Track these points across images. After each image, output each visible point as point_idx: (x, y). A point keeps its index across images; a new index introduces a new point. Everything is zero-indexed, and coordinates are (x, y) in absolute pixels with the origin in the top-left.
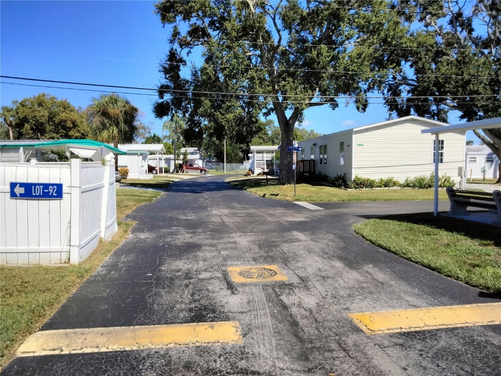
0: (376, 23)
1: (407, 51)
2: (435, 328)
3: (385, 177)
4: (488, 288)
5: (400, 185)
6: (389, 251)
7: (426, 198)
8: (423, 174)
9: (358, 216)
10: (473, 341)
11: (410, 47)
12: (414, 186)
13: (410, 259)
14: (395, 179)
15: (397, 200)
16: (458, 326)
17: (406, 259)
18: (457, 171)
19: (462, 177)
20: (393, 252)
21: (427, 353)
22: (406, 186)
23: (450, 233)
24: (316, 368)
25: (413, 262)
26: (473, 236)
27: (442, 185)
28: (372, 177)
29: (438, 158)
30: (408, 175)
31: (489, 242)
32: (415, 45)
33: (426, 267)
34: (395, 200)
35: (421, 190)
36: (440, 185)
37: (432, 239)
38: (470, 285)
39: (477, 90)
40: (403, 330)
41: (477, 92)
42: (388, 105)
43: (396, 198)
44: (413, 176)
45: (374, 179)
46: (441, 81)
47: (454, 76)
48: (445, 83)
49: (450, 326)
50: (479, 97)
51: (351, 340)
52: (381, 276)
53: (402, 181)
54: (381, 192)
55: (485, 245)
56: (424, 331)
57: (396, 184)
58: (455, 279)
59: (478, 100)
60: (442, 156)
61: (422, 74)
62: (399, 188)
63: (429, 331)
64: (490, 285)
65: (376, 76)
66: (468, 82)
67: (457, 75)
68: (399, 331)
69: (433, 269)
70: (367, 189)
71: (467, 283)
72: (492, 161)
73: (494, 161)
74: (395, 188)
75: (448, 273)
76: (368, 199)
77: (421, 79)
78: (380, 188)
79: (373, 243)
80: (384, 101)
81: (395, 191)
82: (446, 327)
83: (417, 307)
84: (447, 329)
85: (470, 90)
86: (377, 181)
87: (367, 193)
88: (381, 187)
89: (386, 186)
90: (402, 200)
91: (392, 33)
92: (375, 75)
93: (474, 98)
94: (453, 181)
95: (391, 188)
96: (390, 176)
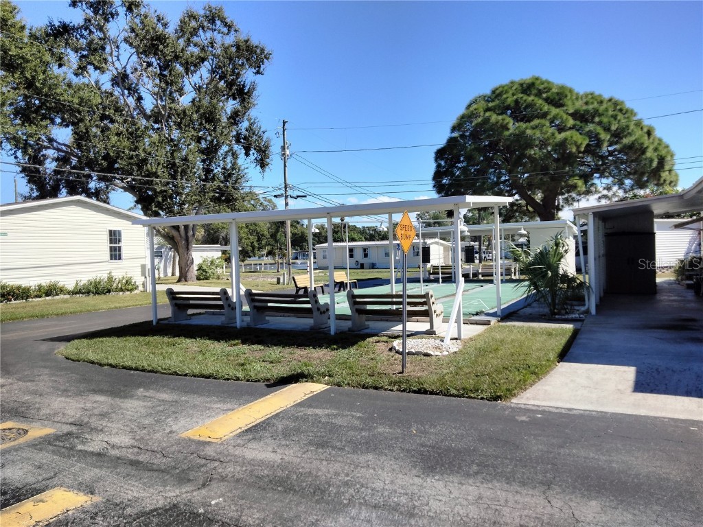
0: (17, 55)
1: (64, 106)
2: (263, 419)
3: (45, 282)
4: (268, 380)
5: (69, 293)
6: (144, 370)
7: (112, 306)
8: (99, 275)
9: (44, 340)
10: (298, 417)
11: (69, 102)
12: (88, 293)
13: (176, 374)
14: (60, 284)
15: (75, 312)
16: (278, 411)
17: (170, 374)
18: (139, 270)
19: (146, 277)
20: (150, 371)
21: (278, 436)
22: (76, 293)
23: (194, 340)
24: (207, 481)
25: (180, 375)
26: (218, 339)
27: (124, 288)
28: (24, 283)
29: (116, 254)
30: (79, 277)
31: (237, 341)
32: (76, 100)
33: (198, 377)
34: (71, 313)
35: (97, 296)
36: (121, 288)
37: (181, 349)
38: (252, 381)
39: (156, 173)
40: (243, 429)
41: (155, 175)
42: (27, 176)
43: (72, 310)
44: (85, 279)
45: (28, 285)
46: (112, 154)
47: (127, 151)
48: (117, 157)
49: (272, 414)
50: (158, 180)
51: (209, 451)
52: (164, 396)
53: (70, 286)
54: (45, 304)
55: (235, 345)
56: (259, 424)
57: (62, 291)
58: (234, 380)
59: (157, 184)
60: (120, 251)
61: (86, 141)
62: (68, 296)
63: (263, 422)
64: (269, 377)
65: (20, 133)
66: (145, 161)
67: (130, 150)
68: (240, 431)
69: (208, 377)
70: (18, 302)
71: (248, 381)
72: (161, 256)
73: (163, 256)
74: (61, 296)
75: (226, 376)
76: (32, 316)
77: (85, 148)
78: (39, 299)
79: (114, 367)
80: (19, 169)
81: (65, 301)
82: (270, 416)
83: (233, 410)
84: (272, 416)
85: (147, 170)
86: (33, 288)
87: (23, 308)
88: (40, 297)
89: (47, 294)
90: (81, 312)
91: (41, 77)
92: (18, 131)
93: (152, 181)
94: (135, 282)
95: (57, 297)
96: (53, 281)
